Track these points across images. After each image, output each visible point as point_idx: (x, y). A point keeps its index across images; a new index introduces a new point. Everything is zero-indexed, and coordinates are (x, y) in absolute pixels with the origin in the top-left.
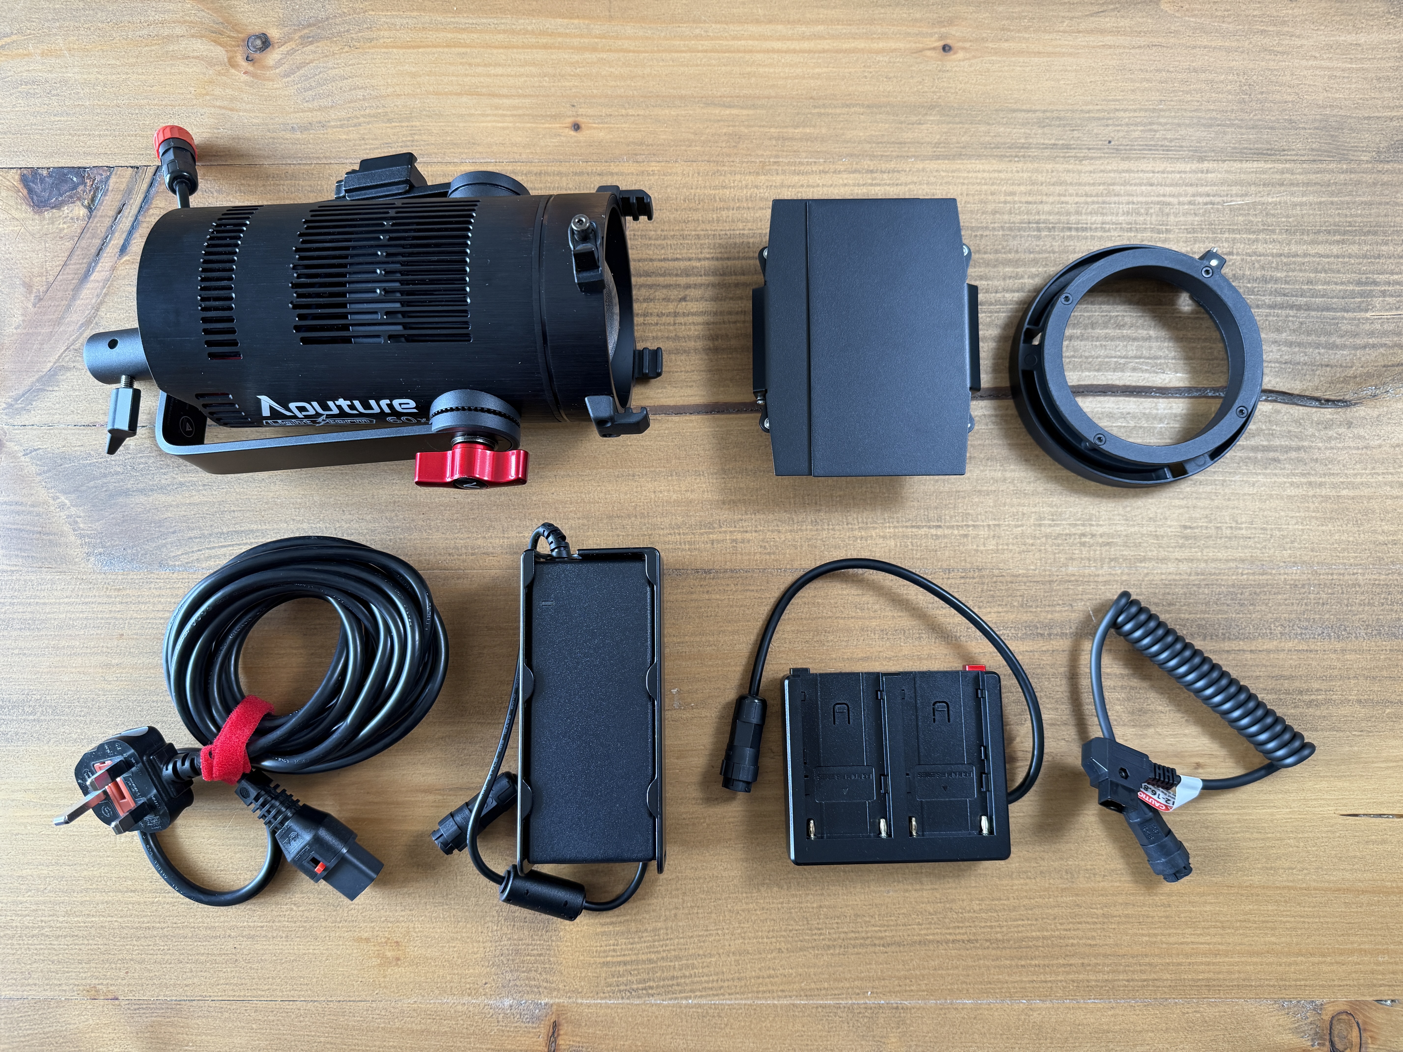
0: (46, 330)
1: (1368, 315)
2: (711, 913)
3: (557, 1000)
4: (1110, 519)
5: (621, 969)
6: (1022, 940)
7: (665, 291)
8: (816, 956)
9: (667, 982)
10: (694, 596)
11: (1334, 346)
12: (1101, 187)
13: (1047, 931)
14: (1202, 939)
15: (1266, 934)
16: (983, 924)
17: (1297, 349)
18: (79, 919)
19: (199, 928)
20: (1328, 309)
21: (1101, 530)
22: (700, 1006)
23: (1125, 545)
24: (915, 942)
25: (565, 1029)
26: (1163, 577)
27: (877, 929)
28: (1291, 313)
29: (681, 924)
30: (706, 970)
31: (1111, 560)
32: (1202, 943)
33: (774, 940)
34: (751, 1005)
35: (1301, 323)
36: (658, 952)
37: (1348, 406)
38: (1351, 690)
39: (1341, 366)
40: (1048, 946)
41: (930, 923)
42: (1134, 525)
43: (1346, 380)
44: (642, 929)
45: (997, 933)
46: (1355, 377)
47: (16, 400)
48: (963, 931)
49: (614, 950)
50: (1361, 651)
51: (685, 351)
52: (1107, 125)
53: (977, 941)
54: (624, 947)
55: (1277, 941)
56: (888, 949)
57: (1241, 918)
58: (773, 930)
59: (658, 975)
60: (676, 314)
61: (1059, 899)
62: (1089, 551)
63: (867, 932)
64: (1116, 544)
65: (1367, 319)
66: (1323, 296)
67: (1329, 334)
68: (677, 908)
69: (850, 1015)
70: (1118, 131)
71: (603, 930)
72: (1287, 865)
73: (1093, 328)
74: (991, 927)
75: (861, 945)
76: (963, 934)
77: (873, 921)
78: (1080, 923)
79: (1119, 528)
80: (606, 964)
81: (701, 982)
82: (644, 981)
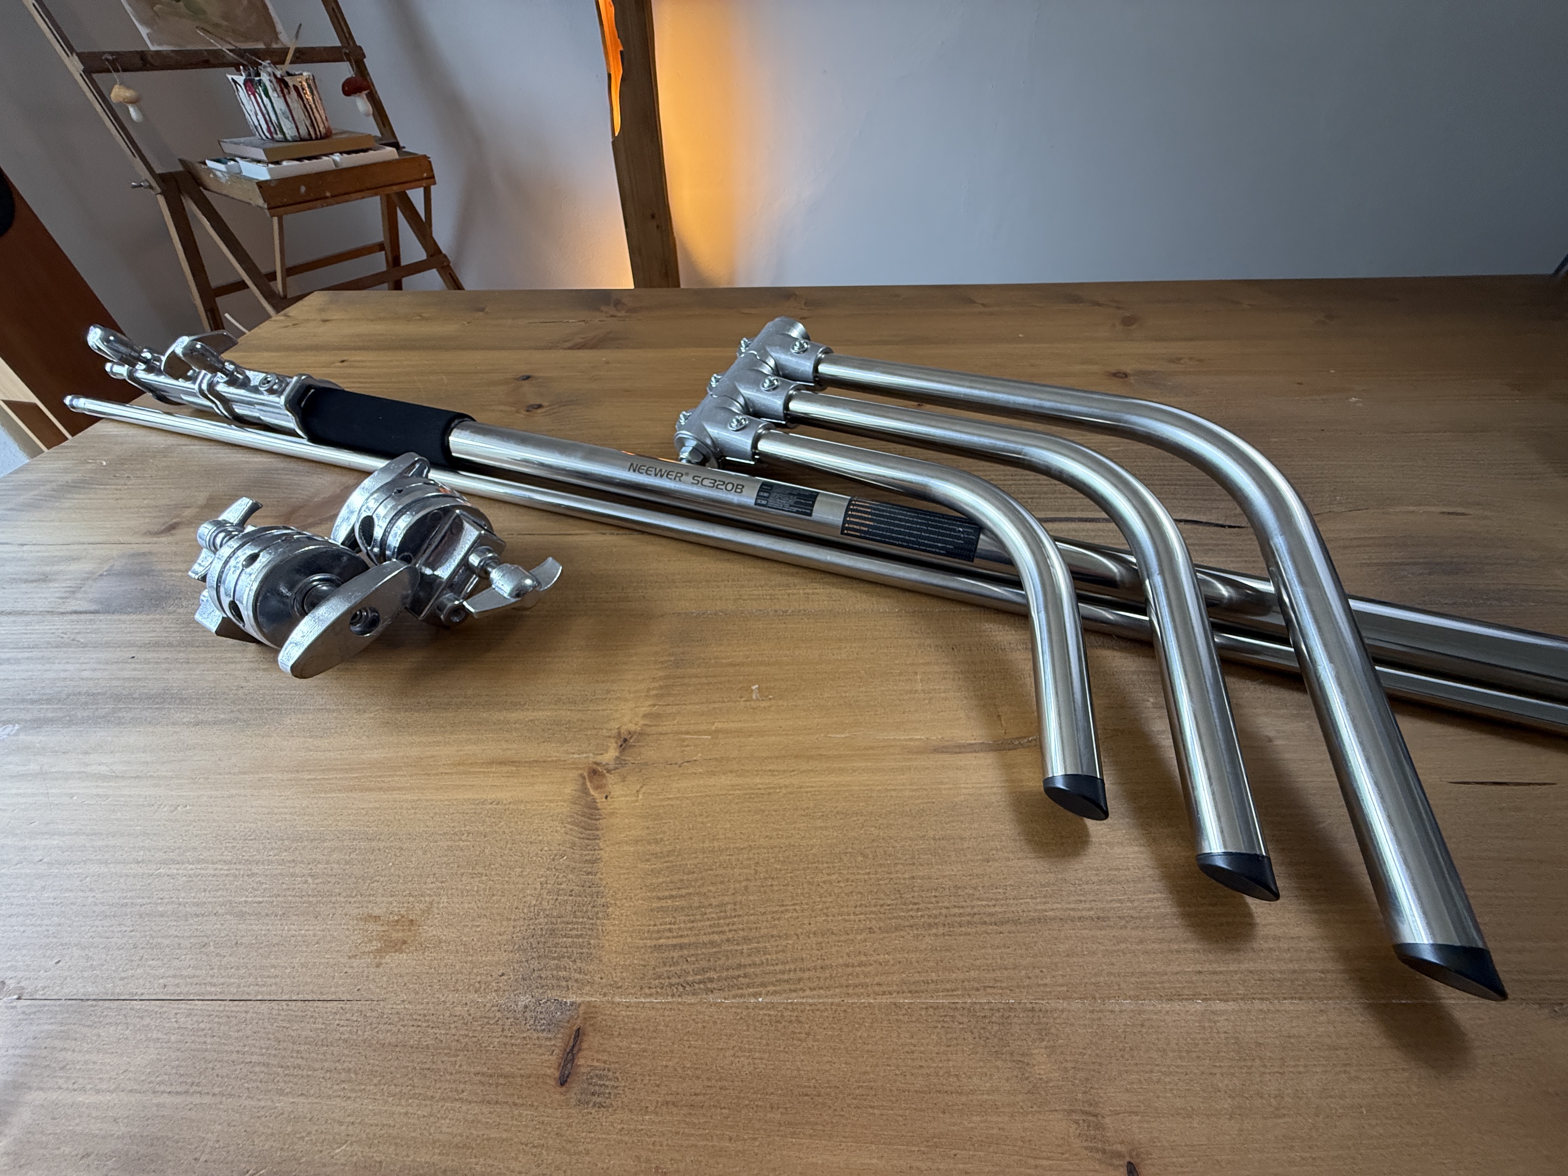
3: (588, 999)
5: (675, 954)
8: (916, 937)
9: (731, 973)
22: (773, 1006)
24: (1033, 920)
25: (591, 1040)
27: (984, 903)
29: (751, 898)
30: (780, 956)
33: (862, 917)
41: (1046, 897)
44: (706, 904)
48: (1088, 906)
49: (670, 930)
54: (682, 925)
56: (1003, 928)
59: (721, 962)
68: (748, 880)
69: (973, 1021)
74: (1120, 901)
75: (969, 923)
76: (1089, 910)
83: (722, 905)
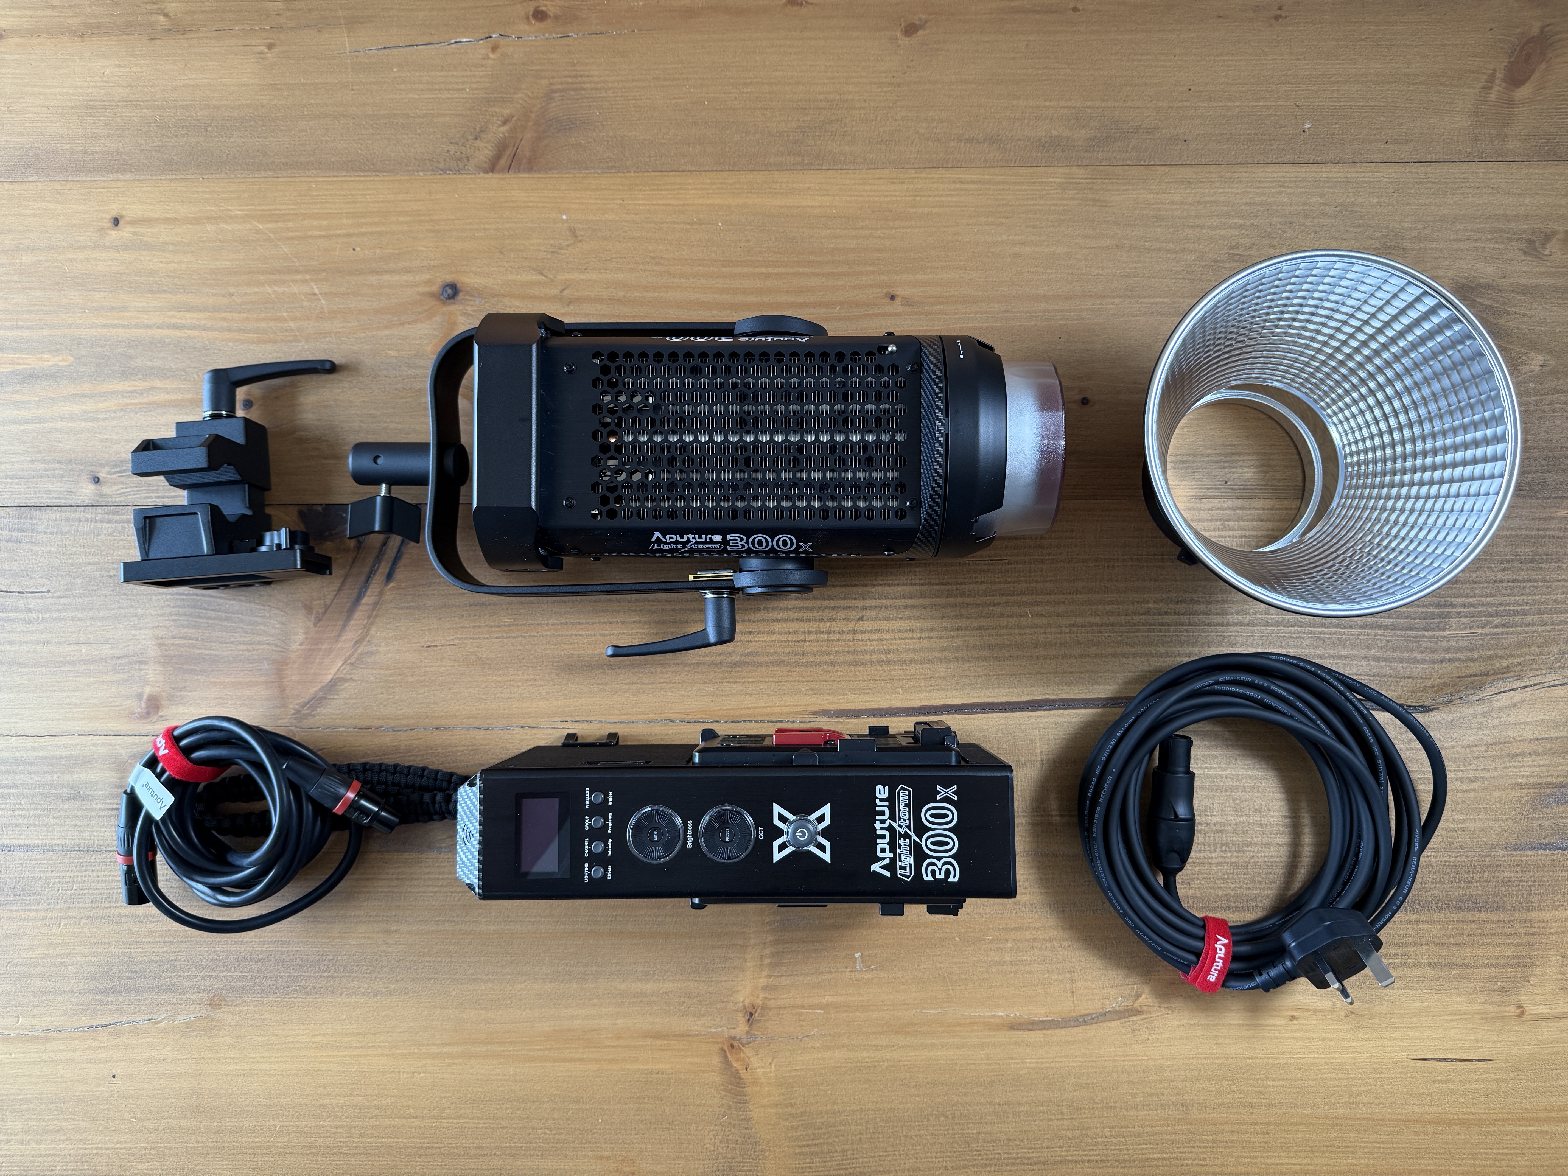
0: (325, 646)
1: (1446, 633)
4: (1222, 810)
6: (1146, 1160)
7: (845, 612)
11: (1415, 661)
12: (1218, 523)
13: (1166, 1153)
14: (1294, 1161)
15: (1348, 1157)
16: (1113, 1148)
17: (1383, 664)
18: (372, 1140)
19: (470, 1147)
20: (1411, 629)
21: (1214, 820)
23: (1235, 832)
24: (1057, 1162)
26: (1266, 859)
28: (1380, 632)
31: (1223, 845)
32: (1294, 1164)
33: (941, 1159)
35: (1388, 641)
37: (1427, 711)
38: (1423, 954)
39: (1421, 678)
40: (1167, 1166)
41: (1070, 1146)
42: (1242, 816)
43: (1425, 689)
45: (1125, 1155)
46: (1434, 687)
47: (303, 707)
48: (1097, 1153)
49: (810, 1167)
50: (1433, 922)
51: (862, 664)
52: (1224, 468)
53: (1108, 1161)
55: (1357, 1163)
56: (1035, 1167)
57: (1328, 1144)
60: (854, 632)
61: (1176, 1127)
62: (1204, 838)
63: (1017, 1154)
64: (1227, 832)
65: (1445, 637)
66: (1407, 618)
67: (1411, 650)
68: (861, 1134)
70: (1234, 472)
72: (1366, 1100)
73: (1209, 647)
74: (1120, 1150)
75: (1013, 1164)
76: (1097, 1155)
78: (1193, 1147)
79: (1229, 818)
83: (843, 1151)
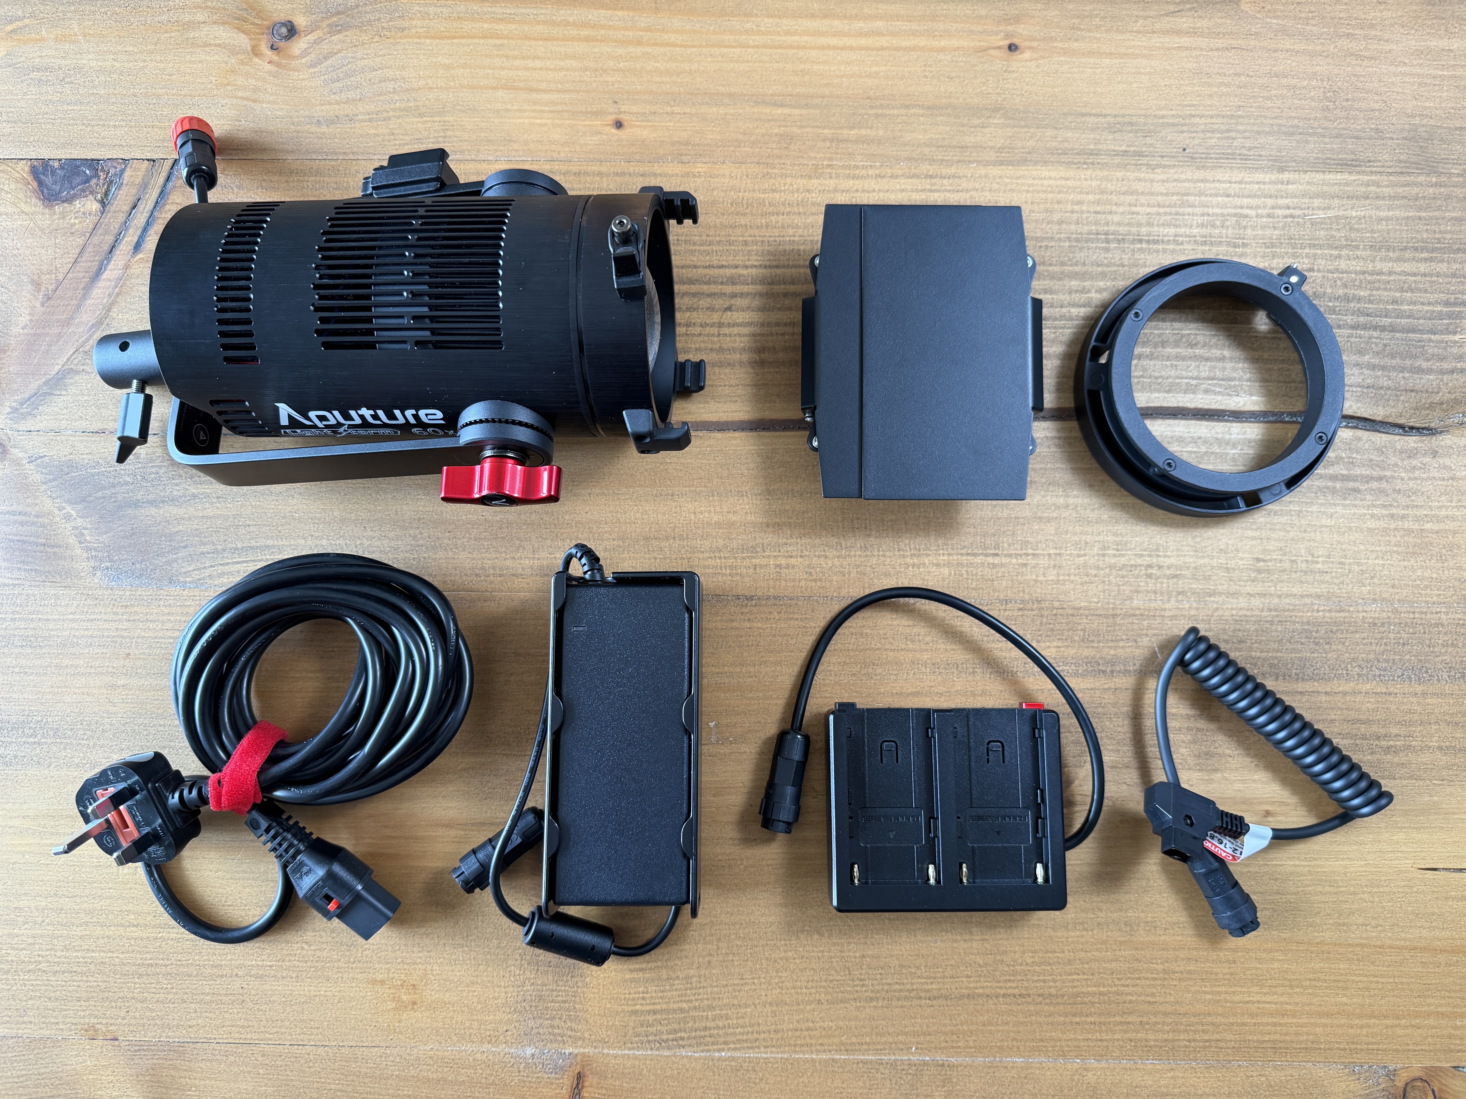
0: (55, 331)
1: (1457, 337)
2: (747, 960)
3: (582, 1050)
4: (1178, 550)
5: (651, 1018)
6: (1077, 995)
7: (709, 300)
8: (858, 1008)
9: (698, 1033)
10: (735, 624)
11: (1419, 370)
12: (1175, 198)
13: (1104, 986)
14: (1268, 998)
15: (1337, 994)
16: (1036, 978)
17: (1380, 373)
18: (79, 954)
19: (204, 966)
20: (1414, 331)
21: (1168, 562)
22: (734, 1059)
23: (1194, 577)
24: (963, 996)
25: (590, 1081)
26: (1234, 612)
27: (923, 980)
28: (1375, 334)
29: (714, 971)
30: (740, 1021)
31: (1179, 593)
32: (1268, 1003)
33: (813, 990)
34: (787, 1059)
35: (1385, 345)
36: (690, 1001)
37: (1433, 434)
38: (1432, 736)
39: (1427, 391)
40: (1105, 1003)
41: (980, 976)
42: (1203, 557)
43: (1432, 406)
44: (674, 976)
45: (1050, 987)
46: (1442, 404)
47: (22, 404)
48: (1015, 985)
49: (644, 998)
50: (1442, 695)
51: (729, 364)
52: (1182, 132)
53: (1029, 995)
54: (654, 995)
55: (1349, 1002)
56: (935, 1003)
57: (1311, 976)
58: (813, 980)
59: (690, 1025)
60: (720, 325)
61: (1118, 953)
62: (1155, 584)
63: (912, 984)
64: (1184, 576)
65: (1456, 342)
66: (1409, 317)
67: (1414, 357)
68: (710, 955)
69: (893, 1072)
70: (1194, 138)
71: (632, 976)
72: (1361, 921)
73: (1163, 347)
74: (1044, 981)
75: (906, 998)
76: (1015, 988)
77: (919, 973)
78: (1139, 979)
79: (1187, 559)
80: (635, 1012)
81: (735, 1034)
82: (675, 1031)
